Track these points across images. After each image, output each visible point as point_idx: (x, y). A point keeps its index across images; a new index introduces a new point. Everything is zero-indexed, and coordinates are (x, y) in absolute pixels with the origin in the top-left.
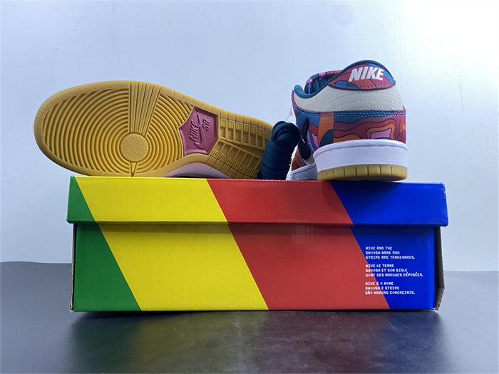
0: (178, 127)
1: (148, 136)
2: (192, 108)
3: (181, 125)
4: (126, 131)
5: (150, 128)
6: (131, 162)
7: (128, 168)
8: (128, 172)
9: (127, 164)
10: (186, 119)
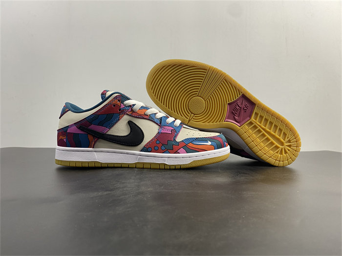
0: (228, 102)
1: (207, 101)
2: (241, 94)
3: (230, 102)
4: (196, 94)
5: (211, 97)
6: (192, 113)
7: (188, 116)
8: (187, 118)
9: (189, 114)
10: (235, 99)
